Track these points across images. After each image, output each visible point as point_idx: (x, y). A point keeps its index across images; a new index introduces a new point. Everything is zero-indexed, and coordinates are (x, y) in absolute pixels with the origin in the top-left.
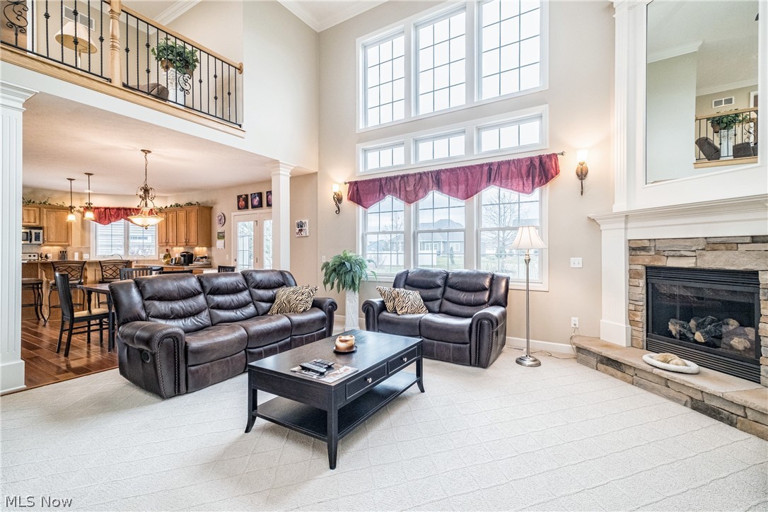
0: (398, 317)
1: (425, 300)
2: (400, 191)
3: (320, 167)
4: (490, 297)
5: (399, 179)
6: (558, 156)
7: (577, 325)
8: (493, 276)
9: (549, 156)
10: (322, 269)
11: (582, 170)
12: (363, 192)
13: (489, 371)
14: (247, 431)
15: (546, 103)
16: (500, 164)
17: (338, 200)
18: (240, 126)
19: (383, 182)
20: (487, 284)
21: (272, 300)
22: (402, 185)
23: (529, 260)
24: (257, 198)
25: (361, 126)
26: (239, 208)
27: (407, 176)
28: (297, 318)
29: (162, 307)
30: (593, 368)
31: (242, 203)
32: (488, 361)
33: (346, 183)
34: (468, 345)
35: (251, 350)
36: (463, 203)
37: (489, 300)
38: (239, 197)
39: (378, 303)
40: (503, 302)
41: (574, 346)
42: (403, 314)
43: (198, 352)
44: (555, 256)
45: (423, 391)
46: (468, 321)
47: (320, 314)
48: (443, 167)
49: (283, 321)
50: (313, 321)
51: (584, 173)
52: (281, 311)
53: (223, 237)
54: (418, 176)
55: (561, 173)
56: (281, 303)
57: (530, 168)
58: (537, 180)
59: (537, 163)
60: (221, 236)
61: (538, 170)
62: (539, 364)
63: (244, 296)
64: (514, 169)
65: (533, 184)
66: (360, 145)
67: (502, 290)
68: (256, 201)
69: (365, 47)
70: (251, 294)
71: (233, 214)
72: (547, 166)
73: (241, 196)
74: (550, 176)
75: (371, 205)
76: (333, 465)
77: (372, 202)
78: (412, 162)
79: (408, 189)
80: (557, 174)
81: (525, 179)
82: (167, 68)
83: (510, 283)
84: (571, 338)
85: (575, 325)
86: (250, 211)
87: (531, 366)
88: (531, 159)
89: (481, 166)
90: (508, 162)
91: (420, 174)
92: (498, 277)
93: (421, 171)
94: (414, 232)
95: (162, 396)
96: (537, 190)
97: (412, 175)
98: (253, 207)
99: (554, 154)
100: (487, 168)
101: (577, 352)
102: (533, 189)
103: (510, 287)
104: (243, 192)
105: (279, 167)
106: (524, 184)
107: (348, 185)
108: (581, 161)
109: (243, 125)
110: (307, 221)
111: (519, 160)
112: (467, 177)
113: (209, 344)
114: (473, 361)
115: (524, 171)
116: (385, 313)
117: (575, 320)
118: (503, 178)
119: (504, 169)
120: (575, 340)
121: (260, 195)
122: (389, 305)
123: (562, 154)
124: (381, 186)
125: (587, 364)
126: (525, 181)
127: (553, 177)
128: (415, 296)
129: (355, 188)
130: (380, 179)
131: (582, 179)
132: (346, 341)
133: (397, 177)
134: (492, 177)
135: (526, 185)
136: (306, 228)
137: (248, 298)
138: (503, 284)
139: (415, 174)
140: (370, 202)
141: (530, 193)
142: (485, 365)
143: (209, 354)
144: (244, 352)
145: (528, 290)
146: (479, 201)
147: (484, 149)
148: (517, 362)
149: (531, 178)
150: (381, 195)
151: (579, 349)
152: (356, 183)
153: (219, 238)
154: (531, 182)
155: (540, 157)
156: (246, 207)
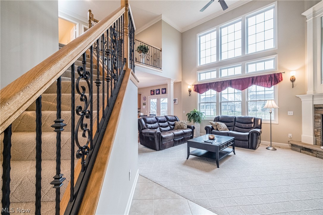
0: (219, 132)
1: (228, 126)
2: (215, 87)
3: (182, 79)
4: (254, 126)
5: (215, 83)
6: (282, 74)
7: (291, 136)
8: (255, 118)
9: (279, 74)
10: (186, 115)
11: (293, 78)
12: (200, 88)
13: (256, 151)
14: (187, 159)
15: (277, 54)
16: (257, 77)
17: (190, 91)
18: (161, 69)
19: (208, 85)
20: (253, 121)
21: (174, 125)
22: (216, 85)
23: (271, 112)
24: (158, 91)
25: (198, 65)
26: (151, 95)
27: (218, 82)
28: (185, 131)
29: (149, 125)
30: (299, 152)
31: (152, 93)
32: (256, 147)
33: (193, 85)
34: (248, 142)
35: (175, 140)
36: (240, 91)
37: (254, 127)
38: (151, 91)
39: (211, 127)
40: (260, 127)
41: (290, 145)
42: (221, 131)
43: (165, 138)
44: (281, 111)
45: (235, 154)
46: (248, 133)
47: (190, 130)
48: (233, 79)
49: (181, 132)
50: (189, 132)
51: (294, 79)
52: (178, 128)
53: (145, 105)
54: (222, 82)
55: (283, 80)
56: (178, 126)
57: (270, 78)
58: (273, 82)
59: (273, 76)
60: (144, 104)
61: (273, 79)
62: (276, 150)
63: (166, 124)
64: (263, 79)
65: (271, 84)
66: (198, 71)
67: (259, 123)
68: (158, 92)
69: (200, 37)
70: (168, 123)
71: (149, 97)
72: (277, 77)
73: (152, 90)
74: (279, 81)
75: (203, 93)
76: (218, 167)
77: (204, 92)
78: (219, 77)
79: (218, 87)
80: (282, 80)
81: (268, 82)
82: (144, 54)
83: (262, 121)
84: (289, 142)
85: (290, 136)
86: (155, 95)
87: (273, 150)
88: (271, 75)
89: (249, 78)
90: (261, 76)
91: (223, 81)
92: (257, 118)
93: (224, 80)
94: (220, 102)
95: (156, 150)
96: (273, 87)
97: (220, 82)
98: (157, 94)
99: (281, 73)
100: (252, 78)
101: (292, 146)
102: (271, 86)
103: (262, 122)
104: (153, 89)
105: (170, 81)
106: (267, 84)
107: (194, 86)
108: (293, 75)
109: (162, 68)
110: (177, 99)
111: (265, 76)
112: (243, 82)
113: (166, 137)
114: (250, 147)
115: (267, 79)
116: (213, 130)
117: (290, 135)
118: (258, 82)
119: (258, 79)
120: (290, 142)
121: (159, 90)
122: (215, 128)
123: (284, 73)
124: (207, 86)
125: (296, 150)
126: (268, 83)
127: (280, 81)
128: (223, 125)
129: (197, 87)
130: (207, 84)
131: (293, 82)
132: (213, 136)
133: (214, 83)
134: (254, 82)
135: (268, 85)
136: (177, 101)
137: (168, 124)
138: (260, 121)
139: (221, 82)
140: (203, 92)
141: (270, 87)
142: (255, 149)
143: (167, 139)
144: (173, 140)
145: (271, 124)
146: (248, 91)
147: (249, 71)
148: (266, 149)
149: (270, 82)
150: (207, 89)
151: (292, 145)
152: (197, 85)
153: (143, 105)
154: (270, 83)
155: (275, 74)
156: (154, 94)
